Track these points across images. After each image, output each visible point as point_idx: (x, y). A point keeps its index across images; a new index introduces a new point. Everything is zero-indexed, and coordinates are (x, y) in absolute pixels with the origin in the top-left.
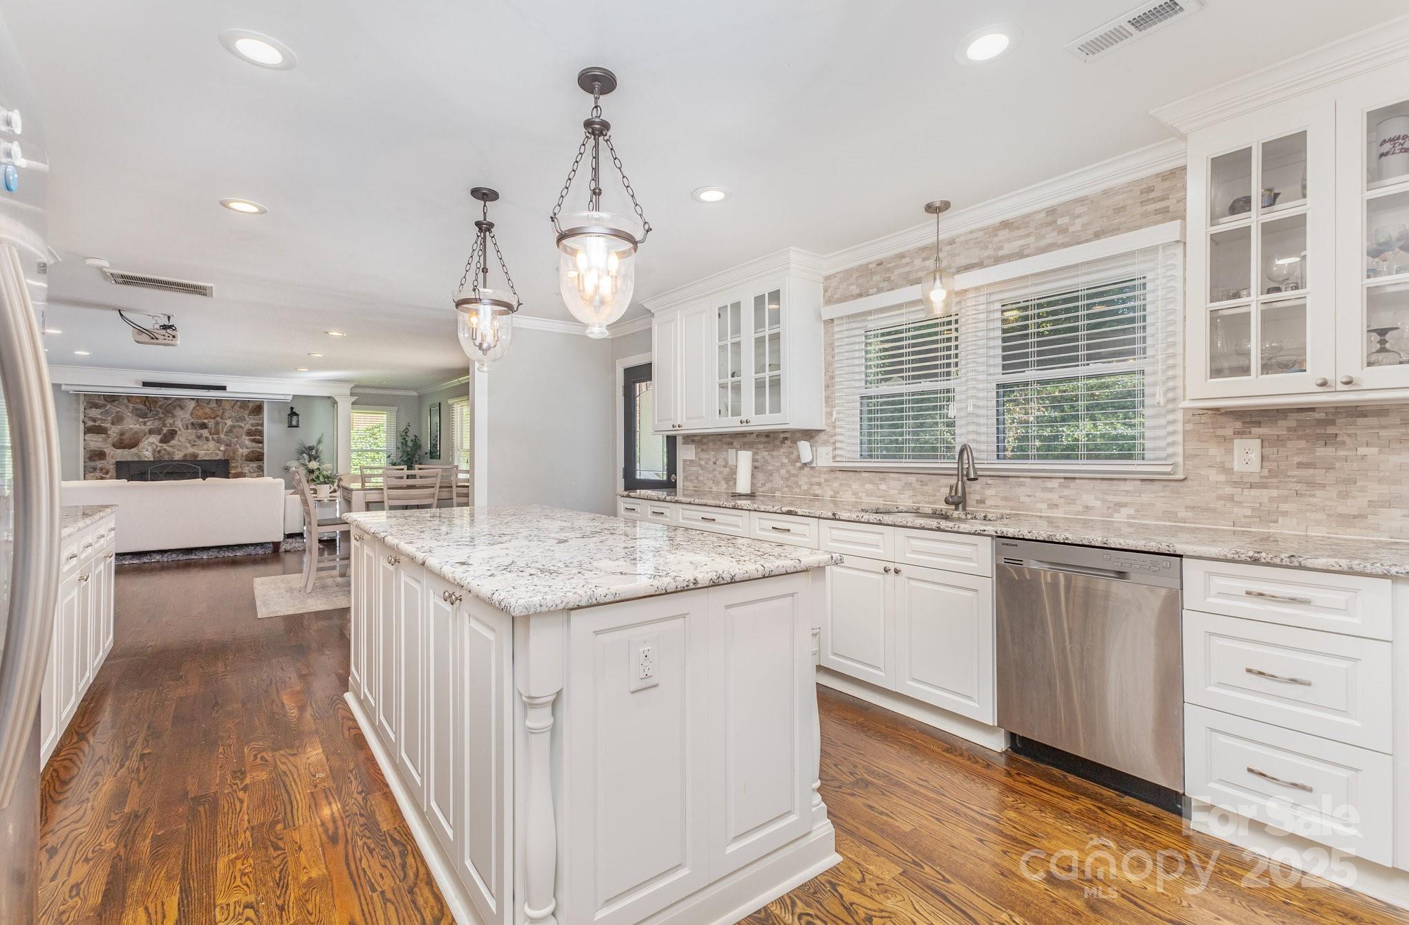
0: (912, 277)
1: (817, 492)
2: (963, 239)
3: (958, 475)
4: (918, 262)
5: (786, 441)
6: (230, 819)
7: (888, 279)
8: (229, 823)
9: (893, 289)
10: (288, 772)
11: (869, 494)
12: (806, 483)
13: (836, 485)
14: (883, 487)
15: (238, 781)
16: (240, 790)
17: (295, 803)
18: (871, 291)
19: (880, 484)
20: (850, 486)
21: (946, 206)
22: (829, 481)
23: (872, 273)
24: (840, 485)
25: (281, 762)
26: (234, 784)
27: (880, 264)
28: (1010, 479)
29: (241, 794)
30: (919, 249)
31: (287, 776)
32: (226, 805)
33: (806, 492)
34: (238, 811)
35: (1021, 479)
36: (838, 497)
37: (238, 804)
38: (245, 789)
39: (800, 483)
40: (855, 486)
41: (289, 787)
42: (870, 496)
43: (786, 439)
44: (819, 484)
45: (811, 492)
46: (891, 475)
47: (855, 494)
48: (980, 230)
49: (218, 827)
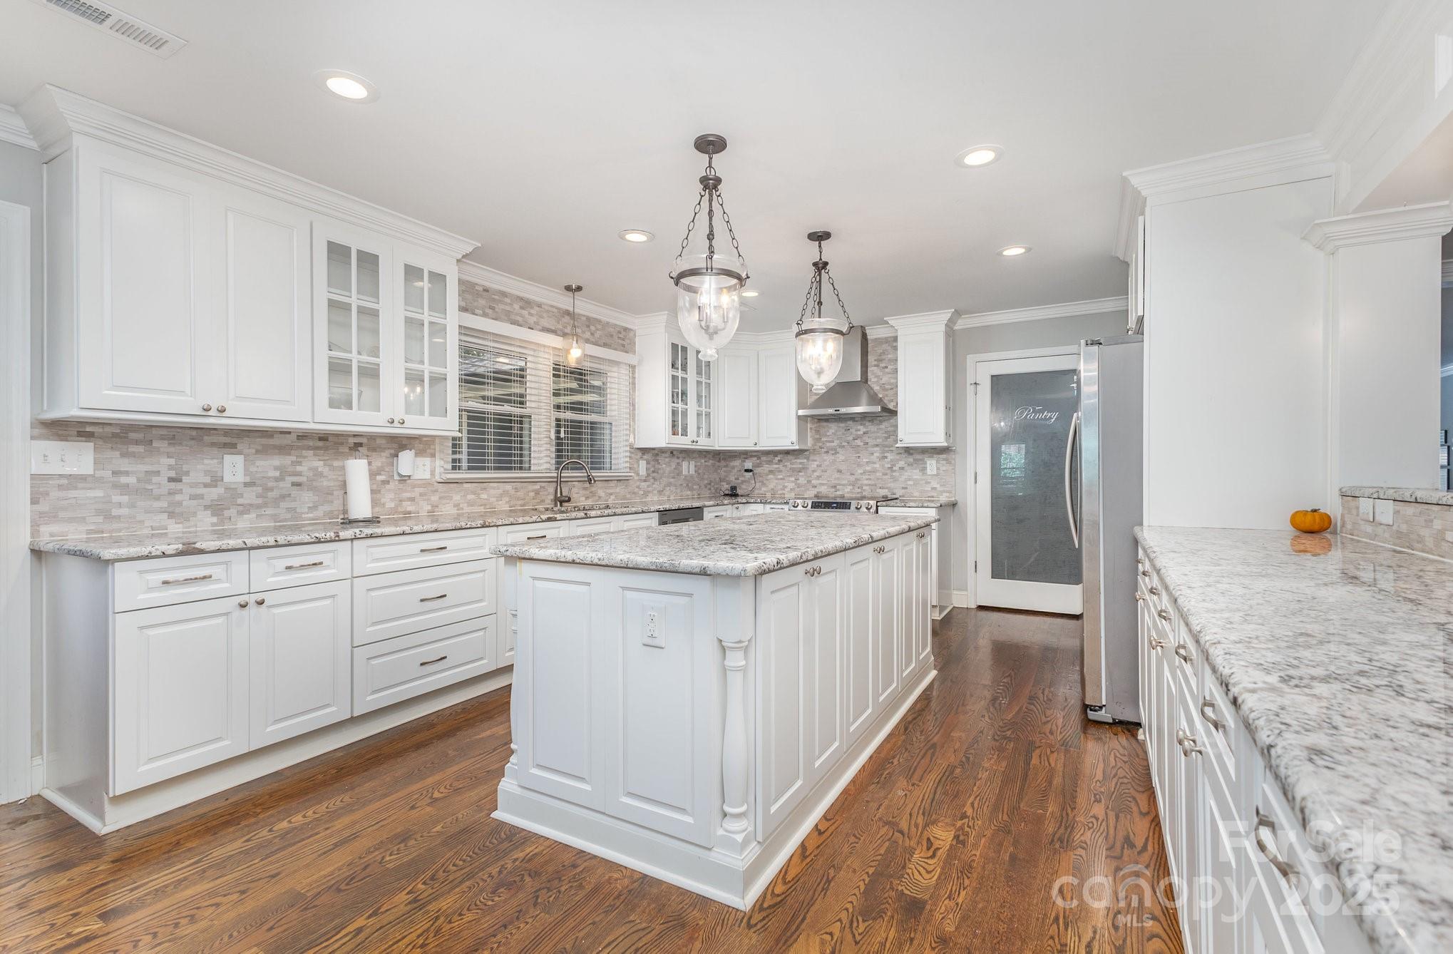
0: (513, 317)
1: (409, 509)
2: (546, 308)
3: (557, 482)
4: (516, 307)
5: (359, 448)
6: (987, 794)
7: (492, 308)
8: (988, 791)
9: (496, 319)
10: (921, 812)
11: (471, 504)
12: (392, 500)
13: (435, 498)
14: (484, 496)
15: (967, 829)
16: (969, 817)
17: (937, 781)
18: (477, 311)
19: (482, 493)
20: (451, 498)
21: (579, 289)
22: (425, 495)
23: (478, 295)
24: (440, 498)
25: (917, 829)
26: (970, 827)
27: (486, 290)
28: (569, 483)
29: (969, 812)
30: (518, 297)
31: (924, 808)
32: (985, 808)
33: (394, 510)
34: (979, 798)
35: (574, 483)
36: (438, 512)
37: (976, 805)
38: (964, 816)
39: (383, 500)
40: (457, 498)
41: (931, 796)
42: (472, 506)
43: (361, 445)
44: (412, 499)
45: (400, 509)
46: (491, 484)
47: (457, 505)
48: (557, 308)
49: (997, 792)
